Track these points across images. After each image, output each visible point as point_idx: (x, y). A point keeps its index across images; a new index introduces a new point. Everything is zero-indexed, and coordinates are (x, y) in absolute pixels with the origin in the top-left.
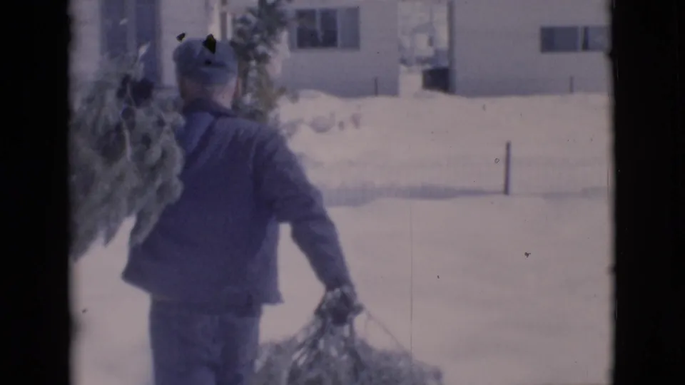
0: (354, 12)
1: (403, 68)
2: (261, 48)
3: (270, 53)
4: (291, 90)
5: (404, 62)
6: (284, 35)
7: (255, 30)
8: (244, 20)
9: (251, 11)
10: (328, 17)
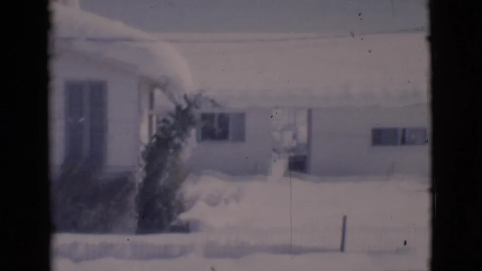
0: (241, 116)
1: (275, 155)
2: (177, 141)
3: (183, 144)
4: (197, 169)
5: (275, 150)
6: (193, 132)
7: (173, 128)
8: (165, 121)
9: (170, 114)
10: (223, 119)
